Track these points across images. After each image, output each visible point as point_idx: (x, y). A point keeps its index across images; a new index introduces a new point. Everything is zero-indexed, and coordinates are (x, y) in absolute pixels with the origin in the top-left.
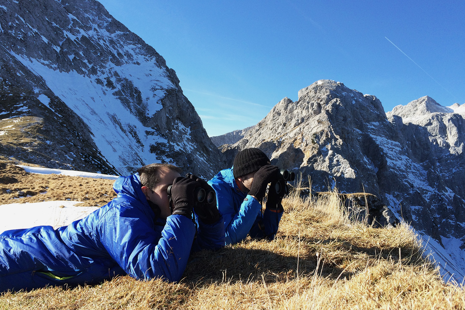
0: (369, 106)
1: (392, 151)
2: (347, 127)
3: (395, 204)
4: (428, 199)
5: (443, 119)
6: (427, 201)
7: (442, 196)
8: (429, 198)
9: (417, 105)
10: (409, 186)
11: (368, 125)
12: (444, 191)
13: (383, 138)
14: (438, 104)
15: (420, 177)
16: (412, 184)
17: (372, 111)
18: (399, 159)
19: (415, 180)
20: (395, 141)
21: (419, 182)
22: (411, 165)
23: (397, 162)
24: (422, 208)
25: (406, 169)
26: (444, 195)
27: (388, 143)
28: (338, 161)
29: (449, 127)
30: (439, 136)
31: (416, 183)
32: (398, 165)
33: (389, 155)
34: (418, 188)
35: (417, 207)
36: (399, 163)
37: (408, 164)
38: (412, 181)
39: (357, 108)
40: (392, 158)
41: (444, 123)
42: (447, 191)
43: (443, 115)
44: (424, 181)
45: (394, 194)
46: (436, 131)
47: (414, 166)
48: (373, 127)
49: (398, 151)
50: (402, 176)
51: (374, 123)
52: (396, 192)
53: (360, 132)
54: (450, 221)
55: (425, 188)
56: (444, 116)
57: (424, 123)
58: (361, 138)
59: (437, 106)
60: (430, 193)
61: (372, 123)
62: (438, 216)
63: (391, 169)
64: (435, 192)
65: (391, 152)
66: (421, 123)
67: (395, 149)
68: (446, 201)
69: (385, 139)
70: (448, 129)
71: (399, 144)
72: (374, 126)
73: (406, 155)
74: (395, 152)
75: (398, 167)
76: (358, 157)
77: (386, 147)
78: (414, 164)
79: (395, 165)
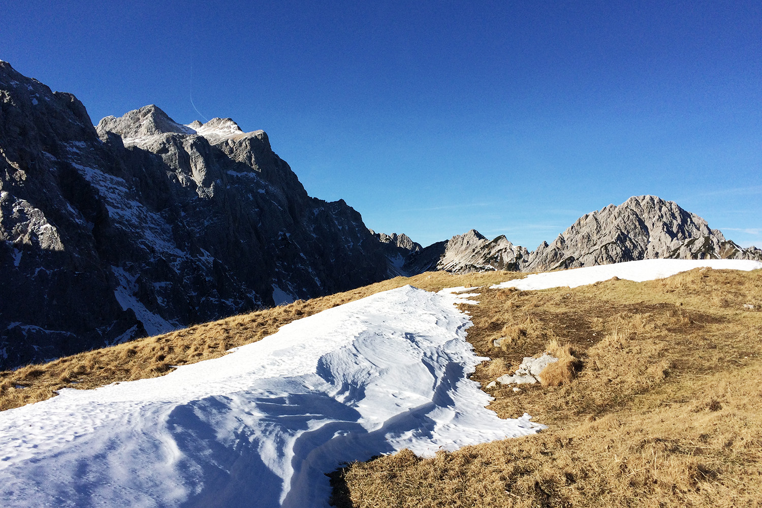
0: (64, 112)
1: (113, 192)
2: (30, 148)
3: (129, 282)
4: (178, 269)
5: (182, 143)
6: (178, 272)
7: (197, 263)
8: (179, 267)
9: (139, 119)
10: (148, 250)
11: (66, 147)
12: (199, 254)
13: (96, 171)
14: (172, 120)
15: (162, 235)
16: (153, 248)
17: (70, 121)
18: (127, 207)
19: (156, 241)
20: (116, 176)
21: (162, 243)
22: (146, 216)
23: (124, 212)
24: (171, 284)
25: (140, 223)
26: (200, 260)
27: (105, 180)
28: (21, 211)
29: (193, 157)
30: (180, 170)
31: (157, 246)
32: (126, 217)
33: (110, 200)
34: (162, 253)
35: (163, 284)
36: (127, 213)
37: (142, 216)
38: (152, 242)
39: (43, 114)
40: (115, 204)
41: (185, 149)
42: (203, 255)
43: (183, 137)
44: (169, 241)
45: (124, 266)
46: (174, 162)
47: (152, 217)
48: (75, 150)
49: (123, 194)
50: (135, 235)
51: (78, 144)
52: (127, 263)
53: (53, 159)
54: (211, 299)
55: (171, 253)
56: (184, 140)
57: (156, 148)
58: (55, 169)
59: (170, 122)
60: (180, 259)
61: (73, 142)
62: (194, 294)
63: (116, 224)
64: (187, 258)
65: (113, 196)
66: (151, 148)
67: (118, 189)
68: (203, 270)
69: (98, 172)
70: (192, 160)
71: (124, 181)
72: (78, 148)
73: (137, 200)
74: (119, 195)
75: (127, 221)
76: (56, 204)
77: (103, 186)
78: (151, 214)
79: (122, 217)
